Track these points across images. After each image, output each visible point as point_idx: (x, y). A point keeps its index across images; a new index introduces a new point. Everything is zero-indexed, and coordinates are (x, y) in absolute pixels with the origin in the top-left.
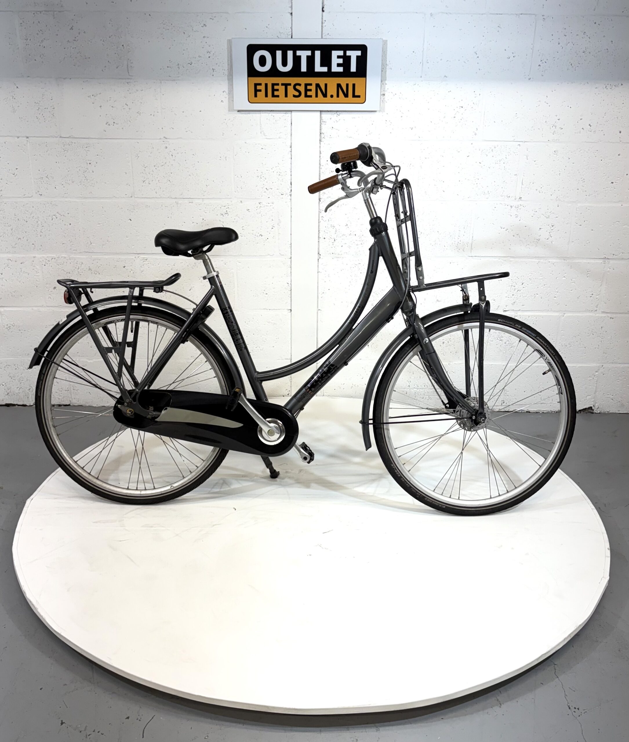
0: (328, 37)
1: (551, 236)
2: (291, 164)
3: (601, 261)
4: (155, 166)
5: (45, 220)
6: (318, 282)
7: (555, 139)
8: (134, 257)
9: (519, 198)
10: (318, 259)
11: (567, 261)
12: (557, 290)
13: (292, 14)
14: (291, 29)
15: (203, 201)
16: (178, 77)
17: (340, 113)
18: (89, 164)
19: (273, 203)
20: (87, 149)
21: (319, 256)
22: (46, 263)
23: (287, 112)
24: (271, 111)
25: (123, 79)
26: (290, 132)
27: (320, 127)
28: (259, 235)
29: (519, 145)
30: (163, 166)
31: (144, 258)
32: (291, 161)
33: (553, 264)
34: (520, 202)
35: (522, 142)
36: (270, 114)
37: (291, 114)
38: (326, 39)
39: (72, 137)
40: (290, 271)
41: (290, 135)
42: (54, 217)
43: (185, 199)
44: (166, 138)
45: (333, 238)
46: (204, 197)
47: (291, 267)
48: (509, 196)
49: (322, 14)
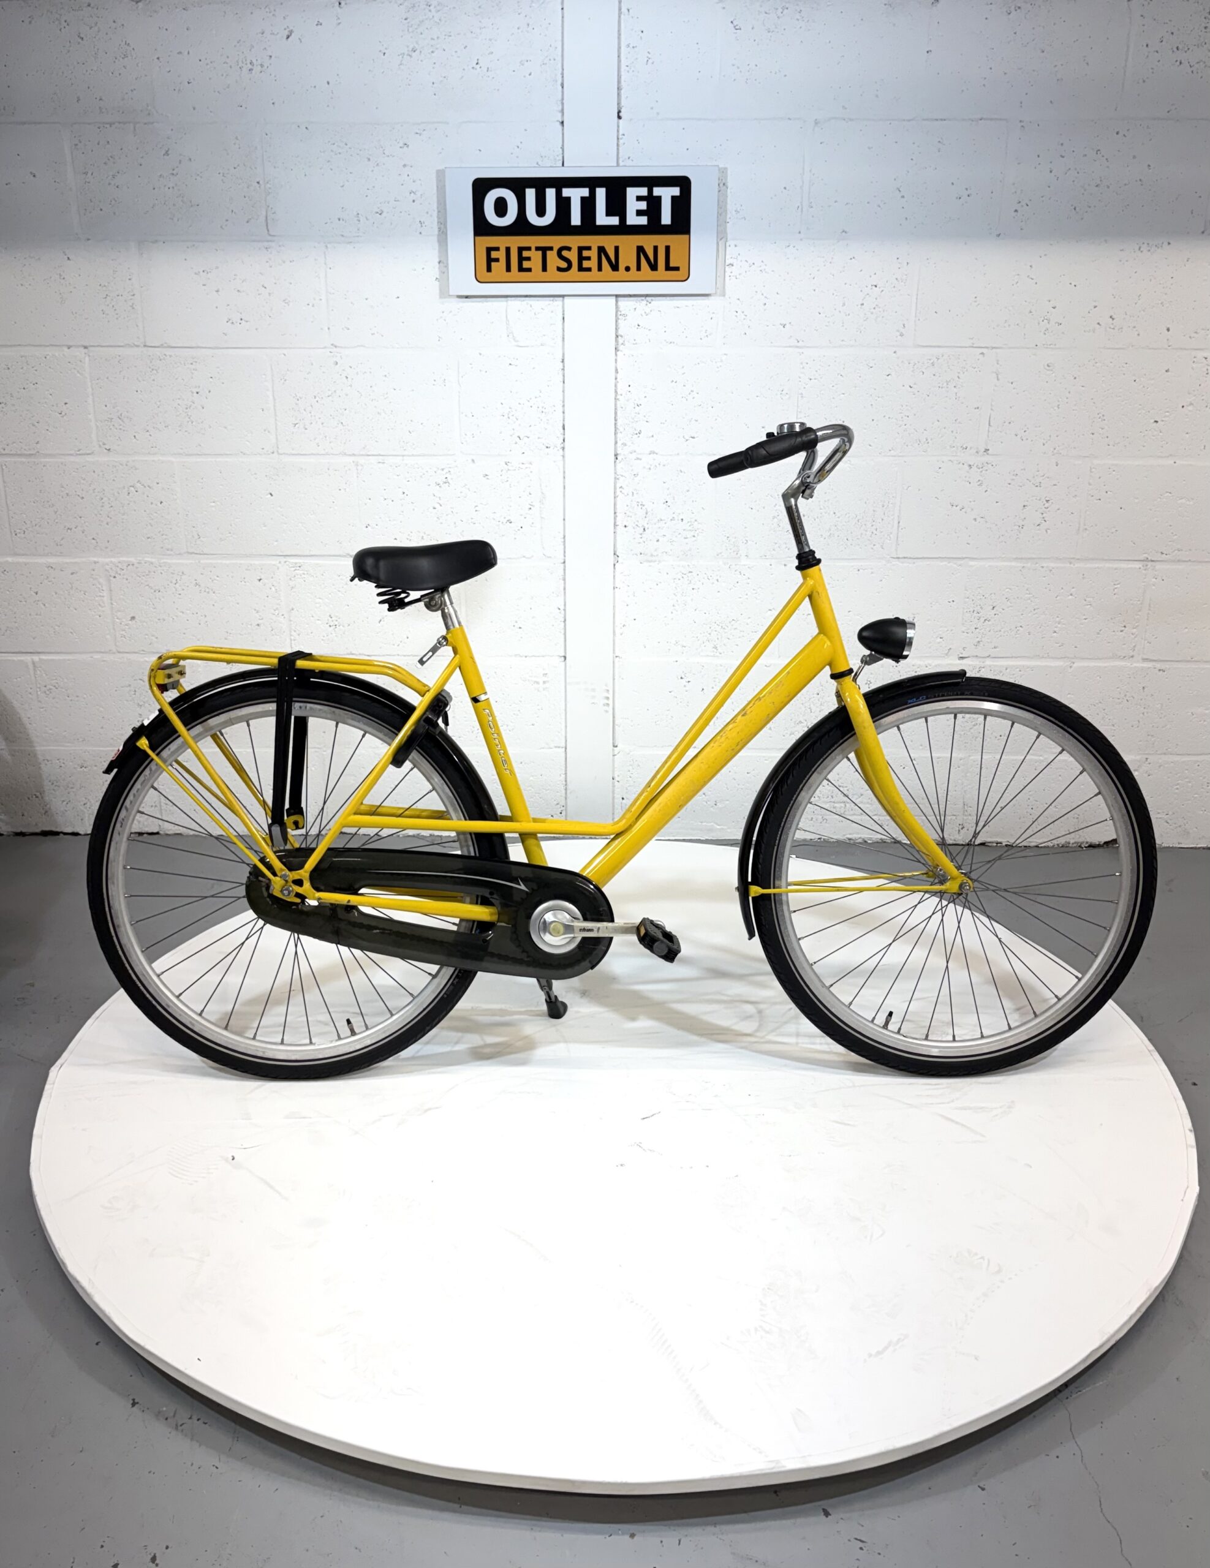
0: (629, 163)
1: (1046, 519)
2: (563, 391)
3: (1138, 565)
4: (315, 397)
5: (116, 494)
6: (614, 606)
7: (1049, 343)
8: (278, 562)
9: (984, 450)
10: (614, 565)
11: (1076, 566)
12: (1058, 619)
13: (562, 123)
14: (561, 150)
15: (403, 460)
16: (358, 236)
17: (653, 298)
18: (195, 394)
19: (531, 463)
20: (193, 367)
21: (615, 558)
22: (117, 573)
23: (556, 299)
24: (526, 296)
25: (259, 241)
26: (561, 334)
27: (616, 325)
28: (505, 521)
29: (982, 353)
30: (330, 398)
31: (296, 563)
32: (564, 387)
33: (1051, 570)
34: (986, 458)
35: (987, 348)
36: (525, 303)
37: (563, 301)
38: (625, 166)
39: (165, 345)
40: (563, 585)
41: (561, 339)
42: (132, 488)
43: (370, 457)
44: (336, 347)
45: (640, 526)
46: (406, 453)
47: (564, 580)
48: (964, 446)
49: (618, 123)
